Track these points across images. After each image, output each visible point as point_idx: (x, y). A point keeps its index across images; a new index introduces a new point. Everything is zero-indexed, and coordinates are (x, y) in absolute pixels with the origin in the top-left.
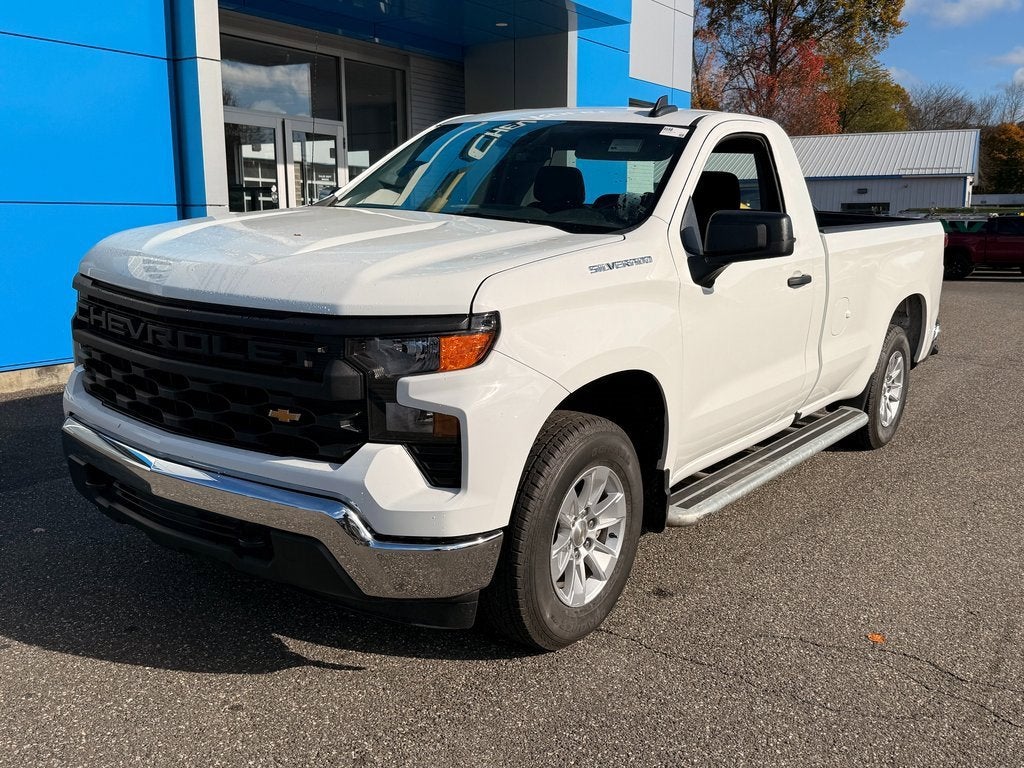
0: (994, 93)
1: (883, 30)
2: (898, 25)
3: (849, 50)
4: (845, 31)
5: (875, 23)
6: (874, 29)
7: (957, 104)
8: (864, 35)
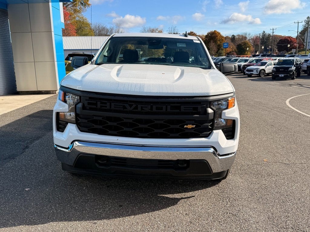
0: (112, 26)
1: (85, 6)
2: (89, 5)
3: (75, 11)
4: (74, 5)
5: (82, 3)
6: (82, 5)
7: (104, 29)
8: (79, 7)
